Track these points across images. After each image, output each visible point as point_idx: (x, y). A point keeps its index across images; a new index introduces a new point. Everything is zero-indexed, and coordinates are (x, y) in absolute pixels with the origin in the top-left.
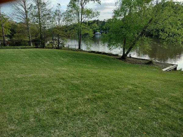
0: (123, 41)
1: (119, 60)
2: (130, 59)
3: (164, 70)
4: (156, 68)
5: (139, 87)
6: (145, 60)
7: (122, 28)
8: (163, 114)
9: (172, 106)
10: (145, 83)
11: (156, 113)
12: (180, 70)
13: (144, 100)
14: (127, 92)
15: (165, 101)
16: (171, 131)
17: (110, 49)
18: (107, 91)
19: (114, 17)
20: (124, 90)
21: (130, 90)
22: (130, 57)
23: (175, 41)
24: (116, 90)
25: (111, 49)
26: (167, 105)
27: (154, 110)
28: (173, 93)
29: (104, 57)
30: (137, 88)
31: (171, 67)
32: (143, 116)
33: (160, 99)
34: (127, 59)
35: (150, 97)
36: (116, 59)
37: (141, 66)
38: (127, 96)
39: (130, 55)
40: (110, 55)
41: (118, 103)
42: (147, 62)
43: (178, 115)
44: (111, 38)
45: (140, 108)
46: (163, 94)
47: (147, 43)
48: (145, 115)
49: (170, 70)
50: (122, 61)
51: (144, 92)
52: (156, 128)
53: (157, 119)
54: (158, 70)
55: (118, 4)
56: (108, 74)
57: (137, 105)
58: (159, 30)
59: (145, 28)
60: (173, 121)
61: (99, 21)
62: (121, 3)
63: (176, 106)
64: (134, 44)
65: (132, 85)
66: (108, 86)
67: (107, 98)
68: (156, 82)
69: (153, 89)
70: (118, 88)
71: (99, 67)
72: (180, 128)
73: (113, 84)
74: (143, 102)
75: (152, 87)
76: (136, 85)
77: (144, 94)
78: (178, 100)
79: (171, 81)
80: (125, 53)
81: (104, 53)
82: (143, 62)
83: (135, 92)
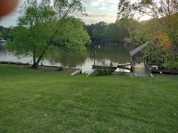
0: (33, 50)
1: (30, 69)
2: (41, 67)
3: (72, 74)
4: (65, 73)
5: (47, 94)
6: (56, 68)
7: (30, 36)
8: (67, 115)
9: (74, 105)
10: (53, 89)
11: (61, 115)
12: (84, 73)
13: (51, 106)
14: (34, 101)
15: (69, 102)
16: (73, 129)
17: (18, 58)
18: (9, 106)
19: (19, 24)
20: (31, 100)
21: (37, 99)
22: (42, 65)
23: (77, 50)
24: (22, 102)
25: (20, 58)
26: (71, 105)
27: (59, 113)
28: (76, 93)
29: (11, 68)
30: (44, 95)
31: (78, 71)
32: (48, 122)
33: (65, 101)
34: (39, 67)
35: (57, 101)
36: (27, 69)
37: (53, 73)
38: (33, 106)
39: (42, 63)
40: (20, 64)
41: (22, 117)
42: (58, 69)
43: (79, 112)
44: (19, 47)
45: (46, 115)
46: (68, 96)
47: (56, 51)
48: (51, 121)
49: (77, 74)
50: (33, 70)
51: (51, 98)
52: (60, 130)
53: (61, 121)
54: (67, 75)
55: (23, 12)
56: (14, 86)
57: (43, 113)
58: (64, 40)
59: (52, 38)
60: (75, 118)
61: (4, 28)
62: (26, 11)
63: (78, 104)
64: (44, 53)
65: (40, 93)
66: (12, 99)
67: (9, 114)
68: (64, 86)
69: (60, 93)
70: (24, 99)
71: (3, 79)
72: (80, 123)
73: (19, 96)
74: (49, 108)
75: (60, 92)
76: (45, 92)
77: (51, 100)
78: (79, 99)
79: (75, 83)
80: (36, 62)
81: (12, 63)
82: (55, 69)
83: (42, 100)
